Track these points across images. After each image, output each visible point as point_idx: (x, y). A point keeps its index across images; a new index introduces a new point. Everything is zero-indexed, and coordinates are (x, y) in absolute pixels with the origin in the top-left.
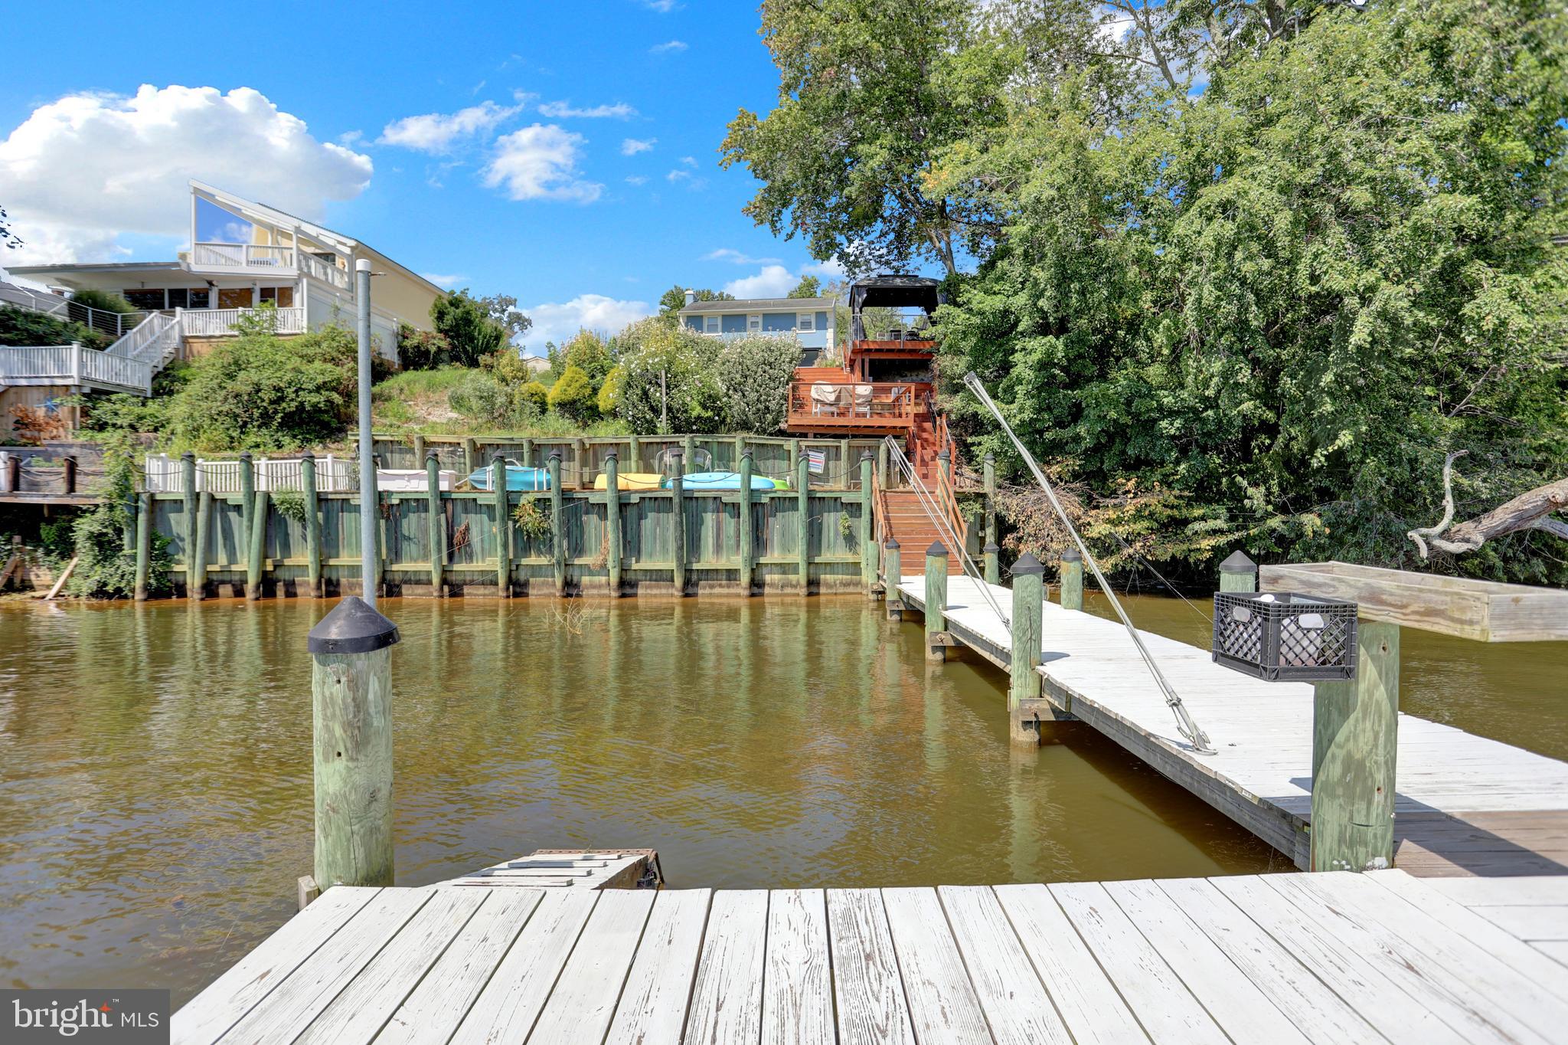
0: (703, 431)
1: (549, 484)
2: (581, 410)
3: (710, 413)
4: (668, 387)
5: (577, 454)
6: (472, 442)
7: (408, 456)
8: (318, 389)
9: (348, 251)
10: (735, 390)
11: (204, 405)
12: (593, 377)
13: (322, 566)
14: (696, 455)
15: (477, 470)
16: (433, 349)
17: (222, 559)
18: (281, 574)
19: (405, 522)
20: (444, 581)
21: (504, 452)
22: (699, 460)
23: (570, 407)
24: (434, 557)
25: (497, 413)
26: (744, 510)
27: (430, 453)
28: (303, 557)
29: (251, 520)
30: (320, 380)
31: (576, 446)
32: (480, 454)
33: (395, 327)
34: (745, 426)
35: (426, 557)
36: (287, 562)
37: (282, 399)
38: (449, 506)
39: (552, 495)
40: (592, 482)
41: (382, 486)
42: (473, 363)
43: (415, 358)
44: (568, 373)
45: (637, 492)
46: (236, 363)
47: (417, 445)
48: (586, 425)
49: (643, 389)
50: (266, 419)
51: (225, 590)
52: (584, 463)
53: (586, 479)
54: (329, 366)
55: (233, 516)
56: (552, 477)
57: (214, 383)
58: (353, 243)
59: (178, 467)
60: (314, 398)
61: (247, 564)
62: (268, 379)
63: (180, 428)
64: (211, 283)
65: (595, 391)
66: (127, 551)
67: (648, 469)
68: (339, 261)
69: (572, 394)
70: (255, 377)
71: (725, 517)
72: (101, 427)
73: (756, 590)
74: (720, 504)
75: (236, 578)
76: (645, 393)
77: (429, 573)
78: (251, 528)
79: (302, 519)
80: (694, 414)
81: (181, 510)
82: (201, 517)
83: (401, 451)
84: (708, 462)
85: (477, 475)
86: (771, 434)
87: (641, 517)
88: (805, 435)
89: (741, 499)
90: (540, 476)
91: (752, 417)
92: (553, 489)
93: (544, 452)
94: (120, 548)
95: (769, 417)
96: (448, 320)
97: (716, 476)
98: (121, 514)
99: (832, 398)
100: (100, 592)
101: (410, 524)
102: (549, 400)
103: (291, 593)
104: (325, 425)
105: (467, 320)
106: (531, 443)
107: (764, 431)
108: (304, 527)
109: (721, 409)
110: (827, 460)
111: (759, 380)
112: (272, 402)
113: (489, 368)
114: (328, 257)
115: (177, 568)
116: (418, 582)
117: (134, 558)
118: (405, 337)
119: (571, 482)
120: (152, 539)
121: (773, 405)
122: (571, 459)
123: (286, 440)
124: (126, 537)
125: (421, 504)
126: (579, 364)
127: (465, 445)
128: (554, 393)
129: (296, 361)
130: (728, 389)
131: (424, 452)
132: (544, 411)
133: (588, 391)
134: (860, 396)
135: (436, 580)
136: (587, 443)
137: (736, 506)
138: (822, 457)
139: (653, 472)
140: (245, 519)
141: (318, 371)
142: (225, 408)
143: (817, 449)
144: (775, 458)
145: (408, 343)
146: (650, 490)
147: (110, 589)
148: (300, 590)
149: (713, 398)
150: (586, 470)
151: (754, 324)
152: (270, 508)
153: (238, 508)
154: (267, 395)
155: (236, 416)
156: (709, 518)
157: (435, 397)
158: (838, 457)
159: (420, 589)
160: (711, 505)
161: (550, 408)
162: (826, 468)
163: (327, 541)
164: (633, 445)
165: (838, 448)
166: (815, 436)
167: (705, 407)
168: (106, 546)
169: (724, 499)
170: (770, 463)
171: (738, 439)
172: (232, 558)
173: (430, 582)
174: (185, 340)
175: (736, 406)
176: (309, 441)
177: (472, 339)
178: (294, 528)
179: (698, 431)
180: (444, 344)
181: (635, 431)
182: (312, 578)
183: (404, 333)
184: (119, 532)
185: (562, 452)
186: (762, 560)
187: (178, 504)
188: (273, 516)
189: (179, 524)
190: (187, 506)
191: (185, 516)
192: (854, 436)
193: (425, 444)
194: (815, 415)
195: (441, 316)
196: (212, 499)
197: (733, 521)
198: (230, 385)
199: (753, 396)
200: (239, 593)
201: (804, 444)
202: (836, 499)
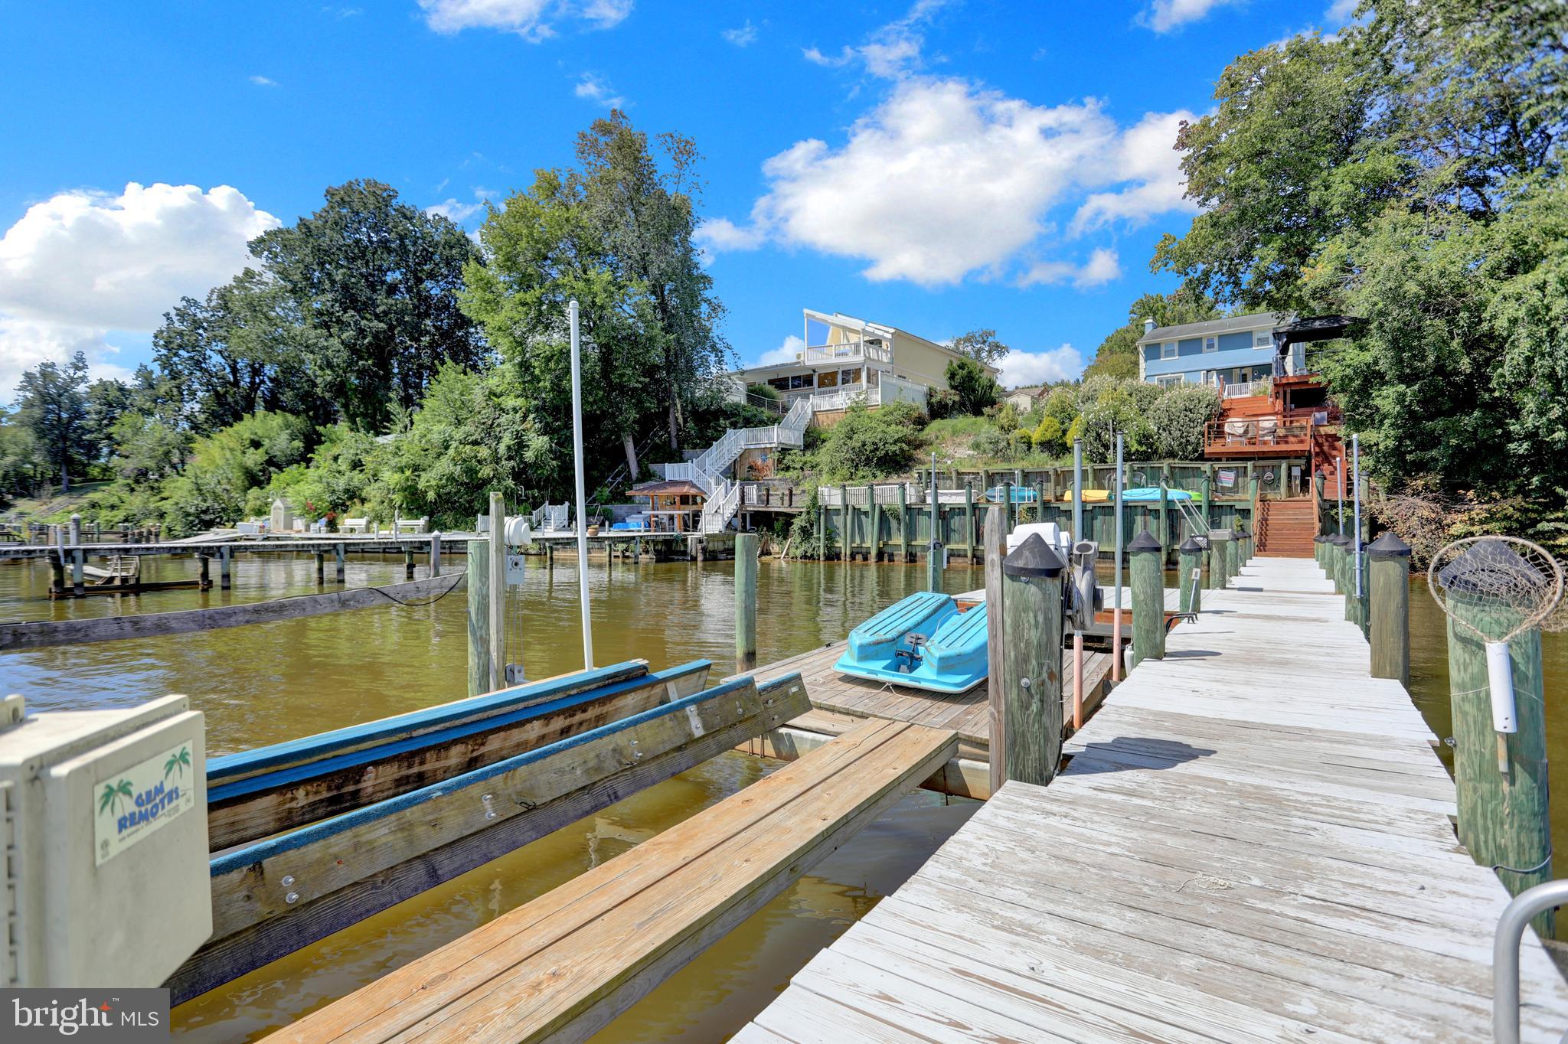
0: (1140, 460)
1: (1035, 497)
2: (1057, 447)
3: (1144, 448)
4: (1114, 431)
5: (1053, 478)
6: (987, 472)
7: (948, 482)
8: (895, 442)
9: (889, 336)
10: (1164, 430)
11: (838, 455)
12: (1063, 423)
13: (908, 545)
14: (1134, 476)
15: (989, 489)
16: (950, 403)
17: (858, 541)
18: (888, 550)
19: (952, 521)
20: (974, 556)
21: (1006, 478)
22: (1137, 480)
23: (1047, 445)
24: (968, 541)
25: (999, 452)
26: (1163, 514)
27: (961, 480)
28: (898, 540)
29: (873, 520)
30: (896, 437)
31: (1051, 473)
32: (991, 479)
33: (925, 389)
34: (1172, 454)
35: (963, 541)
36: (890, 543)
37: (877, 449)
38: (977, 512)
39: (1038, 505)
40: (1062, 496)
41: (941, 500)
42: (978, 412)
43: (939, 410)
44: (1046, 421)
45: (1090, 502)
46: (852, 430)
47: (954, 475)
48: (1058, 457)
49: (1097, 433)
50: (868, 462)
51: (859, 558)
52: (1057, 484)
53: (1059, 494)
54: (900, 427)
55: (863, 517)
56: (1038, 494)
57: (841, 442)
58: (893, 331)
59: (838, 492)
60: (894, 448)
61: (871, 543)
62: (869, 437)
63: (826, 469)
64: (814, 371)
65: (1064, 432)
66: (815, 535)
67: (1101, 487)
68: (884, 346)
69: (1048, 436)
70: (862, 438)
71: (1150, 518)
72: (787, 468)
73: (1171, 567)
74: (1147, 511)
75: (864, 551)
76: (1099, 435)
77: (965, 550)
78: (873, 524)
79: (899, 520)
80: (1133, 450)
81: (839, 514)
82: (849, 518)
83: (944, 478)
84: (1143, 481)
85: (990, 492)
86: (1191, 460)
87: (1093, 519)
88: (1219, 460)
89: (1160, 506)
90: (1029, 492)
91: (1176, 448)
92: (1038, 502)
93: (1031, 477)
94: (812, 534)
95: (1190, 448)
96: (958, 378)
97: (1147, 490)
98: (813, 516)
99: (1241, 431)
100: (805, 556)
101: (955, 522)
102: (1033, 440)
103: (891, 560)
104: (898, 463)
105: (970, 378)
106: (1023, 471)
107: (1186, 458)
108: (899, 524)
109: (1153, 444)
110: (1237, 476)
111: (1182, 422)
112: (871, 452)
113: (991, 416)
114: (876, 342)
115: (837, 545)
116: (959, 556)
117: (819, 539)
118: (931, 396)
119: (1049, 496)
120: (826, 529)
121: (1192, 439)
122: (1048, 480)
123: (878, 473)
124: (815, 528)
125: (962, 511)
126: (1053, 414)
127: (982, 474)
128: (1037, 434)
129: (883, 427)
130: (1159, 429)
131: (958, 479)
132: (1029, 448)
133: (1059, 434)
134: (1264, 429)
135: (969, 554)
136: (1059, 471)
137: (1157, 511)
138: (1232, 475)
139: (1104, 489)
140: (870, 520)
141: (895, 431)
142: (848, 456)
143: (1228, 469)
144: (1194, 476)
145: (934, 400)
146: (1099, 502)
147: (809, 554)
148: (896, 558)
149: (1147, 437)
150: (1059, 488)
151: (1210, 346)
152: (882, 512)
153: (866, 513)
154: (869, 448)
155: (853, 460)
156: (1139, 519)
157: (958, 440)
158: (1245, 474)
159: (960, 560)
160: (1140, 510)
161: (1034, 446)
162: (1236, 483)
163: (911, 533)
164: (1090, 471)
165: (1246, 468)
166: (1227, 460)
167: (1140, 443)
168: (806, 533)
169: (1149, 507)
170: (1190, 480)
171: (1165, 465)
172: (862, 540)
173: (966, 556)
174: (814, 413)
175: (1165, 441)
176: (890, 473)
177: (974, 390)
178: (894, 524)
179: (1136, 460)
180: (957, 398)
181: (1092, 460)
182: (903, 552)
183: (931, 393)
184: (812, 525)
185: (1043, 476)
186: (1176, 547)
187: (837, 512)
188: (885, 518)
189: (838, 521)
190: (842, 512)
191: (842, 517)
192: (1260, 459)
193: (958, 473)
194: (1231, 444)
195: (952, 376)
196: (854, 508)
197: (1155, 521)
198: (849, 442)
199: (1178, 433)
200: (865, 559)
201: (1217, 466)
202: (1231, 506)
